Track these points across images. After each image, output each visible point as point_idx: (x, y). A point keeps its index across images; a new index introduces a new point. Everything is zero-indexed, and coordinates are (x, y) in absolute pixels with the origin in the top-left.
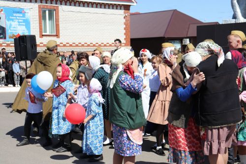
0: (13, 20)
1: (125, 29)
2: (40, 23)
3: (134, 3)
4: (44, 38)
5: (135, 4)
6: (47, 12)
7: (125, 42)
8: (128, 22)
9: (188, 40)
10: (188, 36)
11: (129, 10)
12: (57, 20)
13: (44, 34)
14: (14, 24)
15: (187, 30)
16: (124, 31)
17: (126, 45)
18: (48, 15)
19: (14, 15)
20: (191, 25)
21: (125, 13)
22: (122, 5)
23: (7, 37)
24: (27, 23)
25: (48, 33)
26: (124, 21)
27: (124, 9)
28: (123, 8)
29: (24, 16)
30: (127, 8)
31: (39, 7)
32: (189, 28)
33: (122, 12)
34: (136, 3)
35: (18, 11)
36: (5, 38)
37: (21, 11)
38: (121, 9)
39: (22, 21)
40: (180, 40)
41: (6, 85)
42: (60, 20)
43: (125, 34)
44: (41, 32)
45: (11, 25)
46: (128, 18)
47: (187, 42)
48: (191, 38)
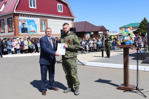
0: (30, 25)
2: (41, 26)
4: (42, 32)
5: (76, 18)
6: (43, 21)
9: (93, 33)
11: (73, 21)
12: (47, 25)
13: (42, 30)
14: (31, 26)
18: (44, 23)
19: (31, 23)
22: (71, 19)
23: (28, 32)
24: (36, 26)
25: (43, 30)
26: (72, 25)
27: (72, 21)
29: (34, 23)
30: (73, 20)
31: (40, 20)
32: (92, 28)
33: (71, 21)
35: (32, 21)
36: (27, 32)
37: (33, 21)
39: (34, 25)
40: (90, 33)
41: (35, 52)
42: (48, 24)
44: (41, 30)
45: (29, 27)
47: (92, 33)
48: (94, 32)
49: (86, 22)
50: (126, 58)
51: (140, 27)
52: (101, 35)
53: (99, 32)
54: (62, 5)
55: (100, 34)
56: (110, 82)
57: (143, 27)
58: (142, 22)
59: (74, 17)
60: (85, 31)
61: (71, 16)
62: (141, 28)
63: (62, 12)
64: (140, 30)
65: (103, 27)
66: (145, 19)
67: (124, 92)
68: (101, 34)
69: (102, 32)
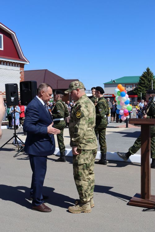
3: (27, 62)
5: (28, 63)
8: (23, 77)
11: (23, 67)
15: (57, 84)
20: (59, 81)
21: (20, 69)
22: (19, 63)
26: (20, 75)
27: (21, 67)
28: (19, 65)
30: (22, 66)
32: (58, 83)
33: (18, 68)
34: (29, 62)
38: (18, 66)
46: (23, 74)
50: (145, 144)
51: (140, 84)
54: (2, 35)
56: (111, 190)
57: (144, 84)
58: (143, 76)
59: (26, 61)
61: (20, 58)
62: (142, 86)
63: (2, 49)
64: (139, 90)
66: (149, 70)
67: (144, 211)
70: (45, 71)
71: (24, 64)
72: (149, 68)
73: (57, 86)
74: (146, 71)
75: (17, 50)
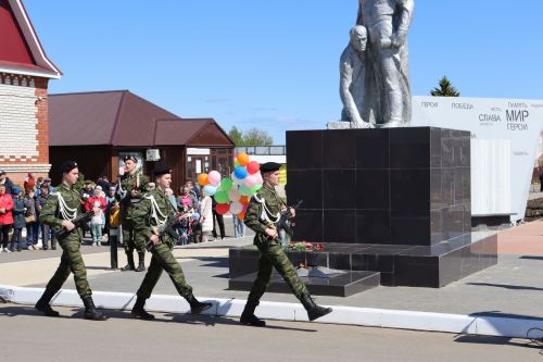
1: (37, 127)
3: (56, 74)
5: (59, 76)
7: (37, 154)
8: (45, 113)
9: (157, 151)
10: (157, 144)
11: (46, 88)
15: (153, 132)
16: (36, 132)
17: (40, 160)
20: (159, 123)
21: (36, 93)
22: (32, 77)
26: (36, 110)
27: (36, 86)
28: (32, 82)
30: (41, 83)
32: (156, 129)
33: (31, 91)
34: (61, 74)
38: (28, 85)
40: (142, 151)
43: (38, 138)
46: (44, 105)
47: (156, 155)
48: (162, 148)
49: (125, 93)
52: (198, 163)
53: (190, 151)
55: (195, 157)
59: (51, 71)
60: (115, 143)
61: (35, 63)
65: (212, 123)
66: (448, 84)
68: (201, 158)
69: (206, 151)
70: (120, 95)
71: (48, 79)
72: (448, 79)
73: (155, 136)
74: (440, 88)
75: (27, 39)
